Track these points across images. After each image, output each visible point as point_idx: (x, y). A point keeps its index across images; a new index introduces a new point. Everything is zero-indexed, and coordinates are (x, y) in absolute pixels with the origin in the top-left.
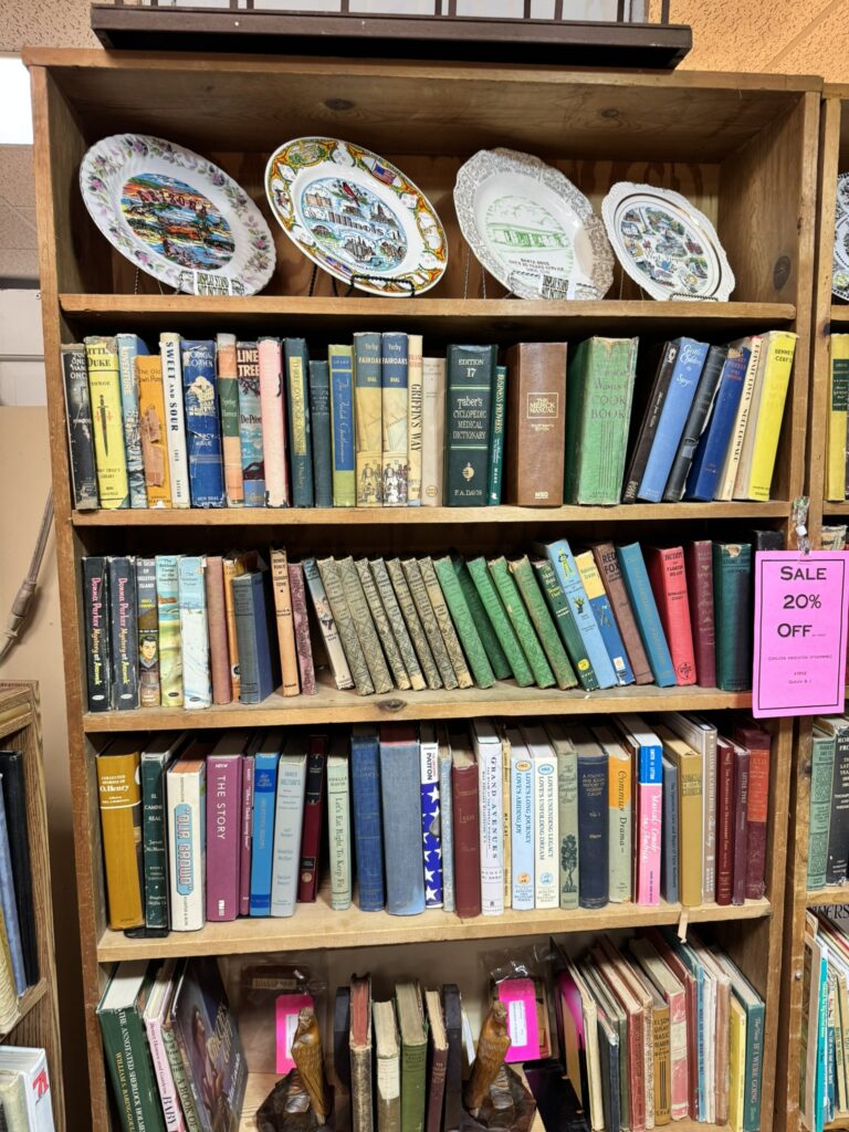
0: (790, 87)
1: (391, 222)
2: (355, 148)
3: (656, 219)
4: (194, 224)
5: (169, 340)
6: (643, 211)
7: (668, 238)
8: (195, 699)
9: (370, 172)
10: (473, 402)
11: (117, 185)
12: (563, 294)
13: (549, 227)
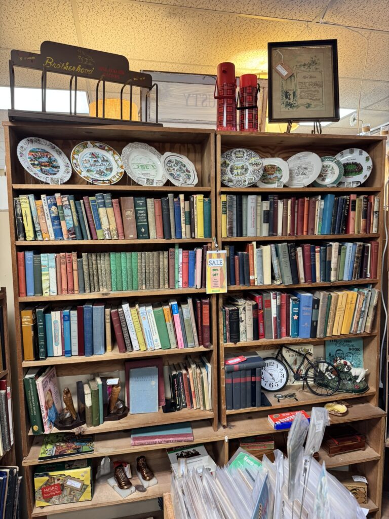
0: (206, 132)
1: (107, 161)
2: (92, 142)
3: (177, 163)
4: (48, 162)
5: (43, 196)
6: (174, 160)
7: (180, 168)
8: (54, 292)
9: (98, 147)
10: (142, 212)
11: (26, 153)
12: (152, 183)
13: (151, 163)
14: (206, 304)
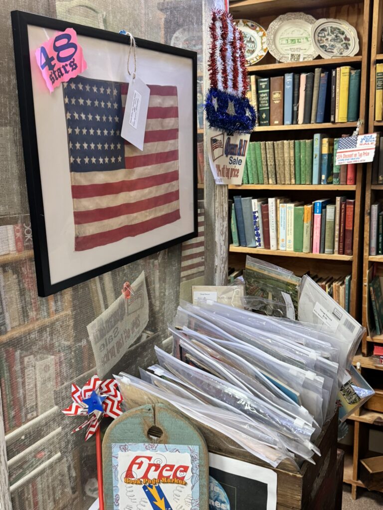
1: (253, 42)
2: (245, 20)
3: (333, 30)
6: (329, 28)
7: (336, 36)
9: (249, 27)
10: (264, 95)
12: (298, 58)
13: (304, 35)
14: (350, 203)
